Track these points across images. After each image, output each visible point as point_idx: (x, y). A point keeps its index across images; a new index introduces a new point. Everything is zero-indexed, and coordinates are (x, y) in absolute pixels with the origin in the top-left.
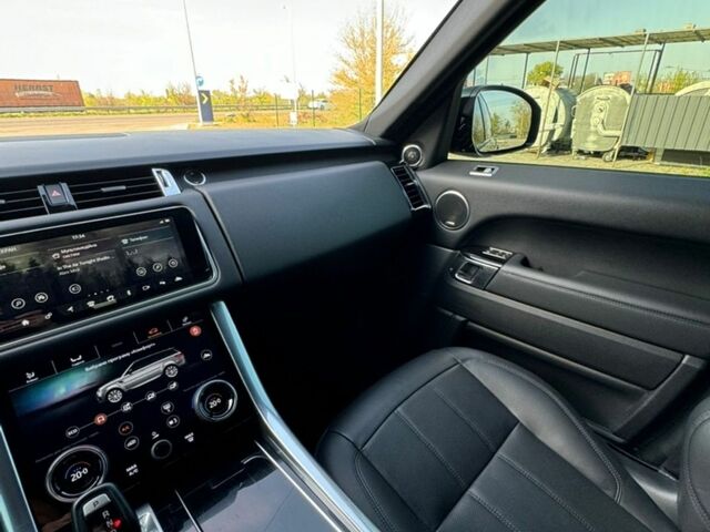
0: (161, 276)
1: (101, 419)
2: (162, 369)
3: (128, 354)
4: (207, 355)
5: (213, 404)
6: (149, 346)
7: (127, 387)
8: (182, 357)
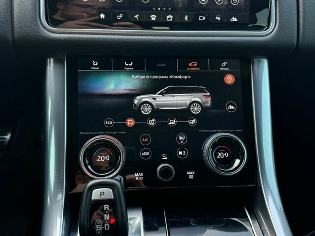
0: (219, 10)
1: (130, 123)
2: (188, 103)
3: (166, 77)
4: (231, 107)
5: (221, 155)
6: (185, 77)
7: (157, 105)
8: (209, 100)
